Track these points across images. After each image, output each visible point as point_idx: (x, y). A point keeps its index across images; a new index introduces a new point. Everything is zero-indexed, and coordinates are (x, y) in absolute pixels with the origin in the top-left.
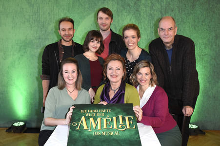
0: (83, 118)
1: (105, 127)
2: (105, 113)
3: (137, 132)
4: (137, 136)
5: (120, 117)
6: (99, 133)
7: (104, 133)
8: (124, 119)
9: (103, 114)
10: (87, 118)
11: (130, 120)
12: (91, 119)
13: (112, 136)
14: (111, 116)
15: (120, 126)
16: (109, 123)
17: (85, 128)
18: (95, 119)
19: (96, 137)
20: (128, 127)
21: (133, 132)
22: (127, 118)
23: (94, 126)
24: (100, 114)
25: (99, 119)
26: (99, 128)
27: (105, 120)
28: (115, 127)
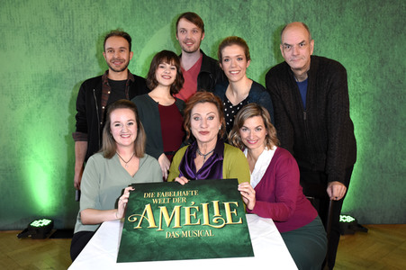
0: (148, 208)
1: (187, 222)
2: (187, 197)
3: (246, 230)
4: (246, 238)
5: (215, 203)
6: (176, 234)
7: (186, 234)
8: (221, 207)
9: (184, 200)
10: (155, 208)
11: (232, 208)
12: (163, 209)
13: (199, 238)
14: (198, 202)
15: (214, 220)
16: (194, 215)
17: (152, 224)
18: (170, 209)
19: (172, 240)
20: (229, 221)
21: (239, 231)
22: (227, 205)
23: (167, 221)
24: (178, 200)
25: (176, 209)
26: (176, 224)
27: (187, 209)
28: (206, 222)
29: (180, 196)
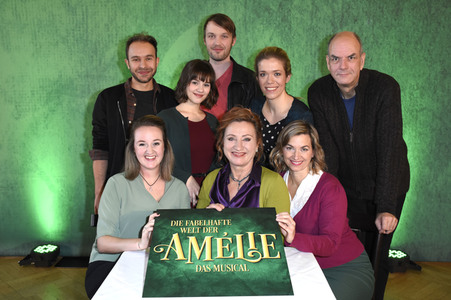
0: (175, 237)
1: (219, 255)
2: (219, 227)
3: (284, 266)
5: (251, 235)
6: (207, 268)
7: (217, 268)
8: (257, 240)
9: (215, 230)
10: (184, 238)
11: (269, 240)
12: (192, 239)
13: (233, 273)
14: (231, 233)
15: (250, 254)
16: (227, 247)
17: (180, 256)
18: (200, 240)
19: (202, 274)
20: (266, 255)
21: (277, 266)
22: (263, 237)
23: (197, 252)
24: (209, 230)
25: (207, 239)
26: (207, 256)
27: (219, 241)
28: (240, 255)
29: (211, 225)
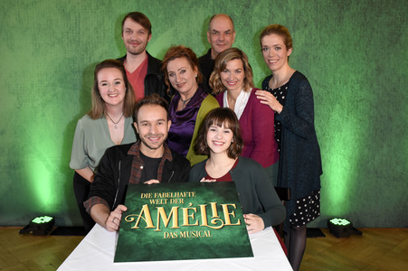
0: (145, 208)
1: (185, 222)
2: (185, 198)
3: (244, 232)
4: (245, 238)
5: (213, 205)
6: (174, 235)
7: (184, 235)
8: (219, 209)
9: (181, 201)
10: (152, 208)
11: (230, 209)
12: (160, 210)
13: (198, 238)
14: (196, 204)
15: (213, 222)
16: (192, 216)
17: (149, 224)
18: (167, 210)
19: (170, 241)
20: (228, 222)
21: (238, 232)
22: (224, 206)
23: (165, 221)
24: (175, 201)
25: (174, 209)
26: (174, 224)
27: (185, 210)
28: (204, 223)
29: (177, 197)
